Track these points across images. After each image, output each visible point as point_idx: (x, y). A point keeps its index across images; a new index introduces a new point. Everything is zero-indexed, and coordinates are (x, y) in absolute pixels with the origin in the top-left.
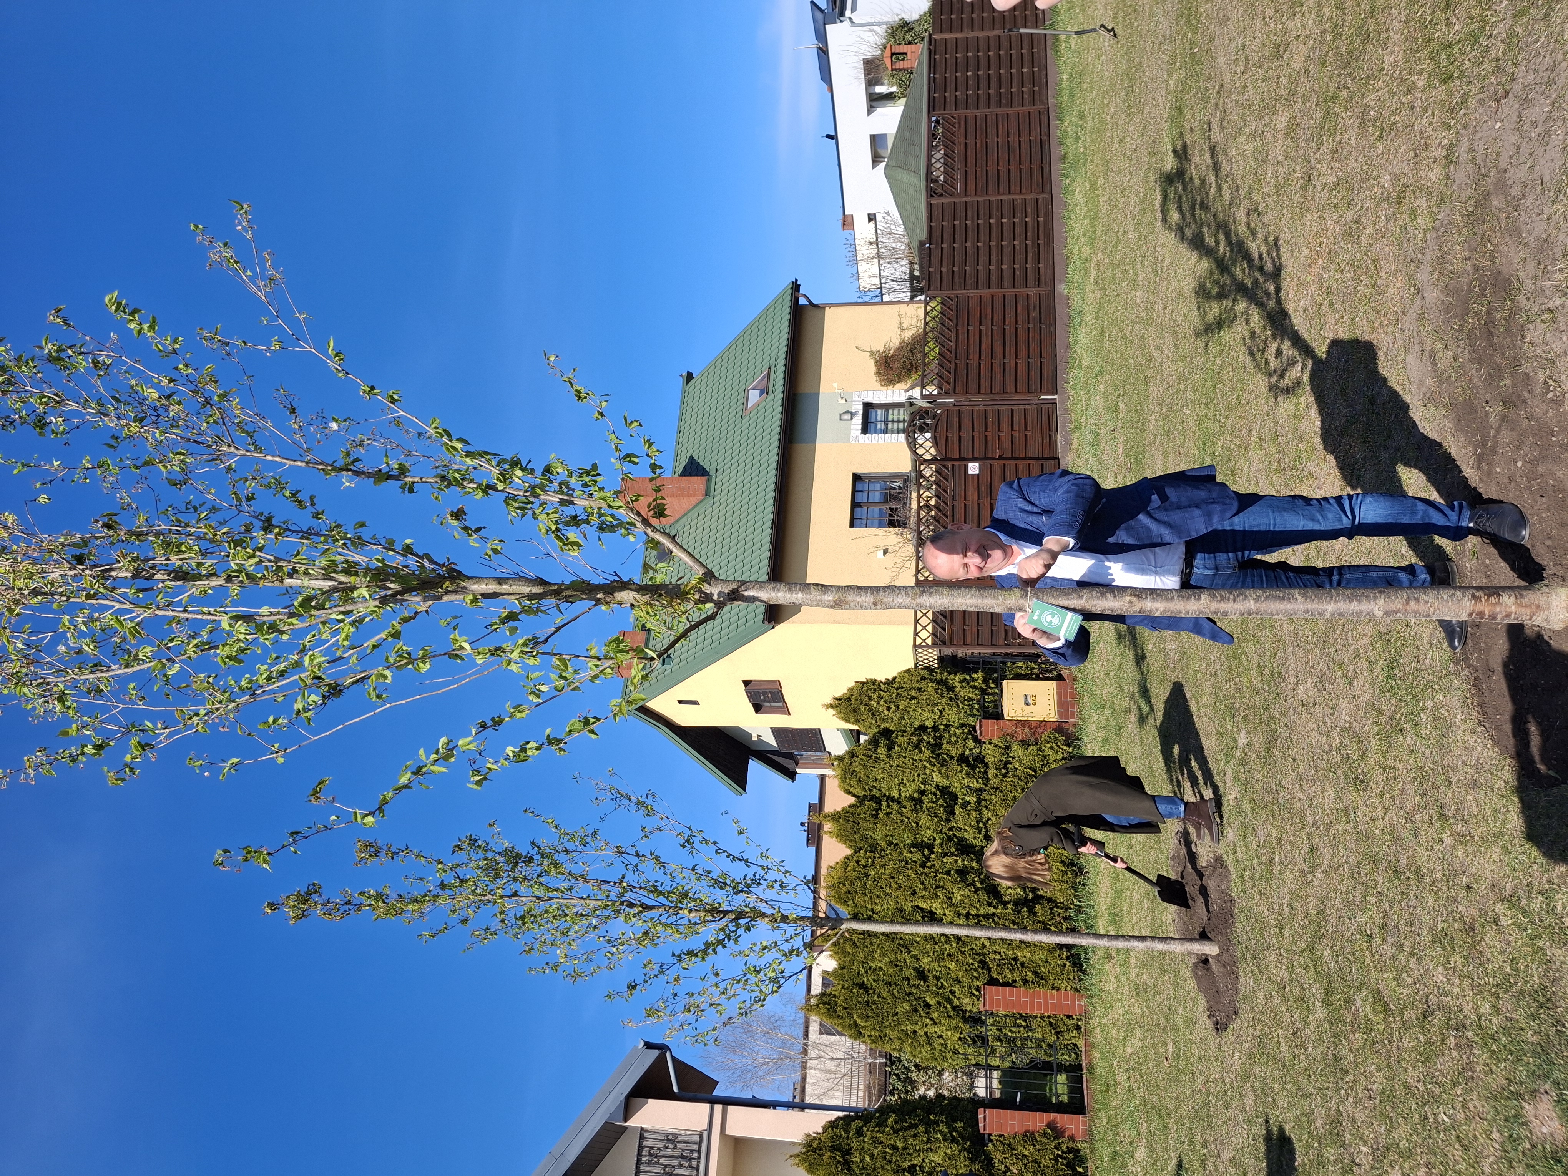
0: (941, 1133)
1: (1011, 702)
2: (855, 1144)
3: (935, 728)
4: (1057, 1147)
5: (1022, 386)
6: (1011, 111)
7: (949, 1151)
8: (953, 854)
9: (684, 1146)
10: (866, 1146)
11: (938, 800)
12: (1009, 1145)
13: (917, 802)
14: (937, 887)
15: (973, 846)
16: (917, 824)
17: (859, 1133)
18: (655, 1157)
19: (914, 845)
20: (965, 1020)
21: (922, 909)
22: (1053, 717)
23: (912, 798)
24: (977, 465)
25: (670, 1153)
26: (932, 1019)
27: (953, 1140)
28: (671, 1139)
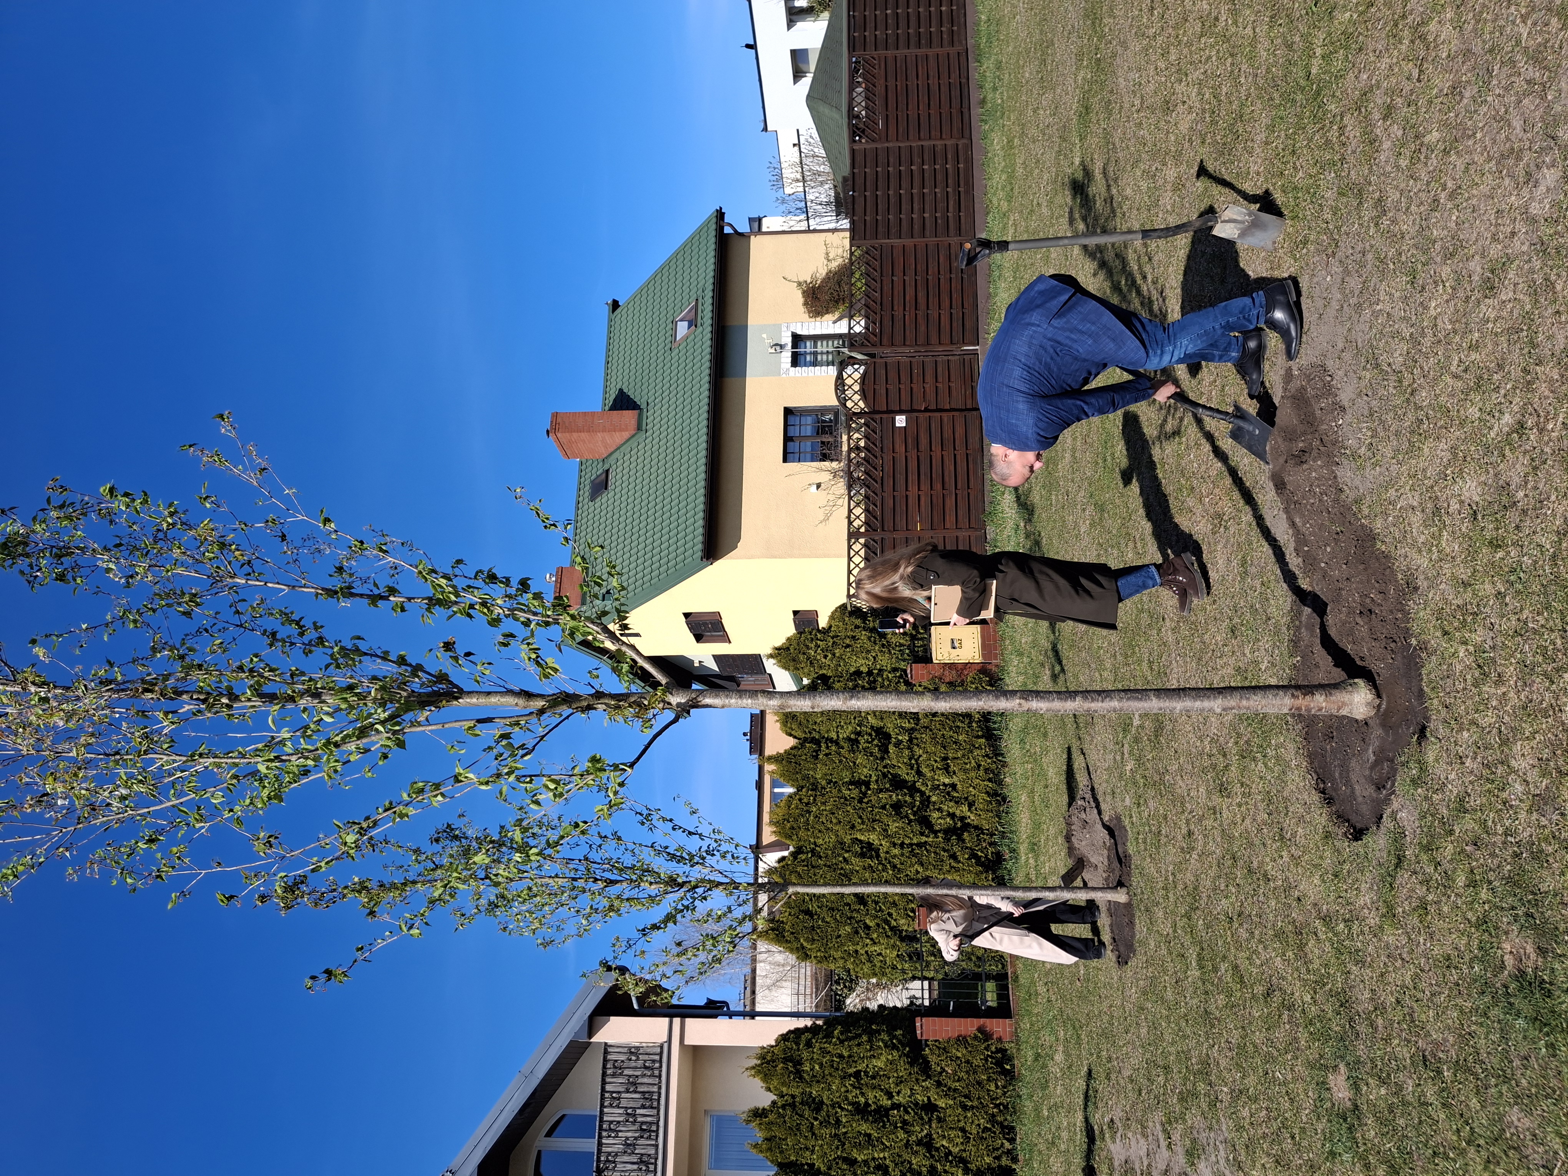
0: (883, 1040)
1: (939, 646)
2: (805, 1055)
3: (870, 673)
4: (987, 1049)
5: (945, 338)
6: (931, 52)
7: (890, 1057)
8: (888, 790)
9: (646, 1057)
10: (815, 1057)
11: (873, 740)
12: (944, 1049)
13: (853, 742)
14: (874, 821)
15: (906, 781)
16: (854, 763)
17: (809, 1044)
18: (618, 1068)
19: (851, 783)
20: (902, 939)
21: (861, 841)
22: (978, 659)
23: (849, 739)
24: (904, 417)
25: (633, 1064)
26: (872, 939)
27: (894, 1047)
28: (633, 1051)
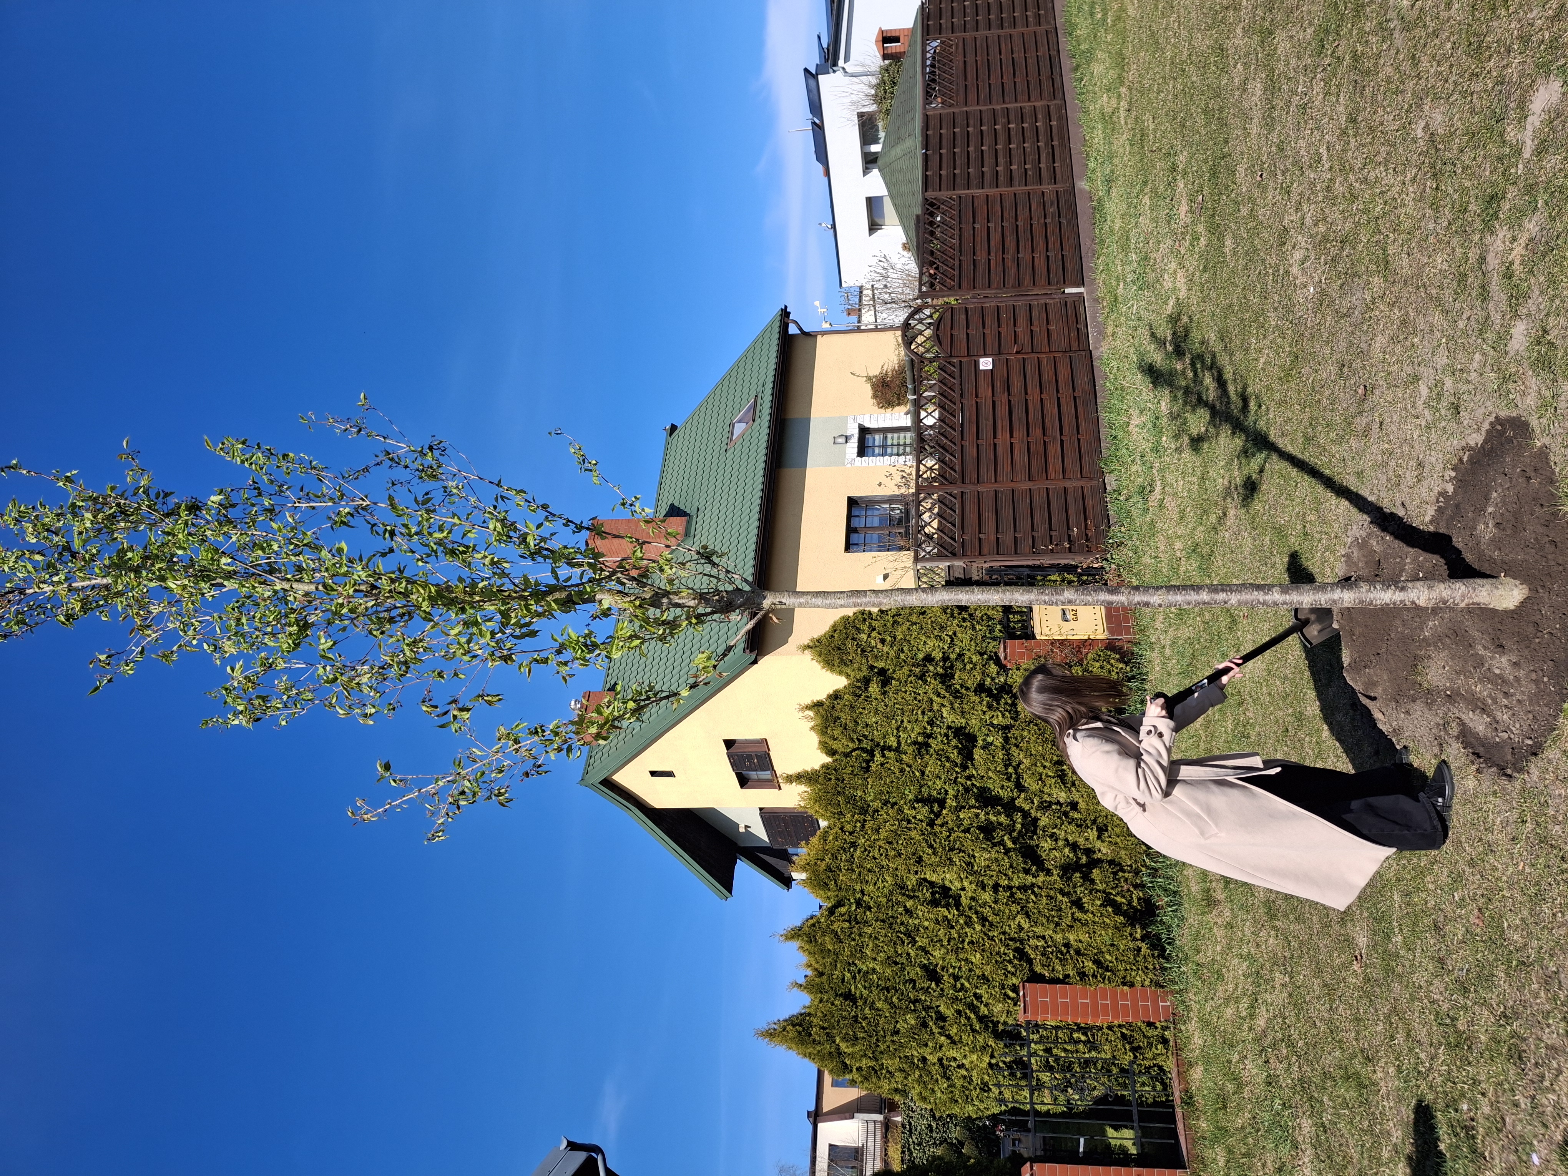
1: (1044, 618)
3: (945, 658)
5: (1041, 279)
6: (1015, 32)
8: (972, 808)
11: (950, 741)
15: (1001, 799)
16: (923, 773)
19: (918, 800)
21: (932, 884)
22: (1101, 634)
23: (915, 743)
24: (990, 360)
